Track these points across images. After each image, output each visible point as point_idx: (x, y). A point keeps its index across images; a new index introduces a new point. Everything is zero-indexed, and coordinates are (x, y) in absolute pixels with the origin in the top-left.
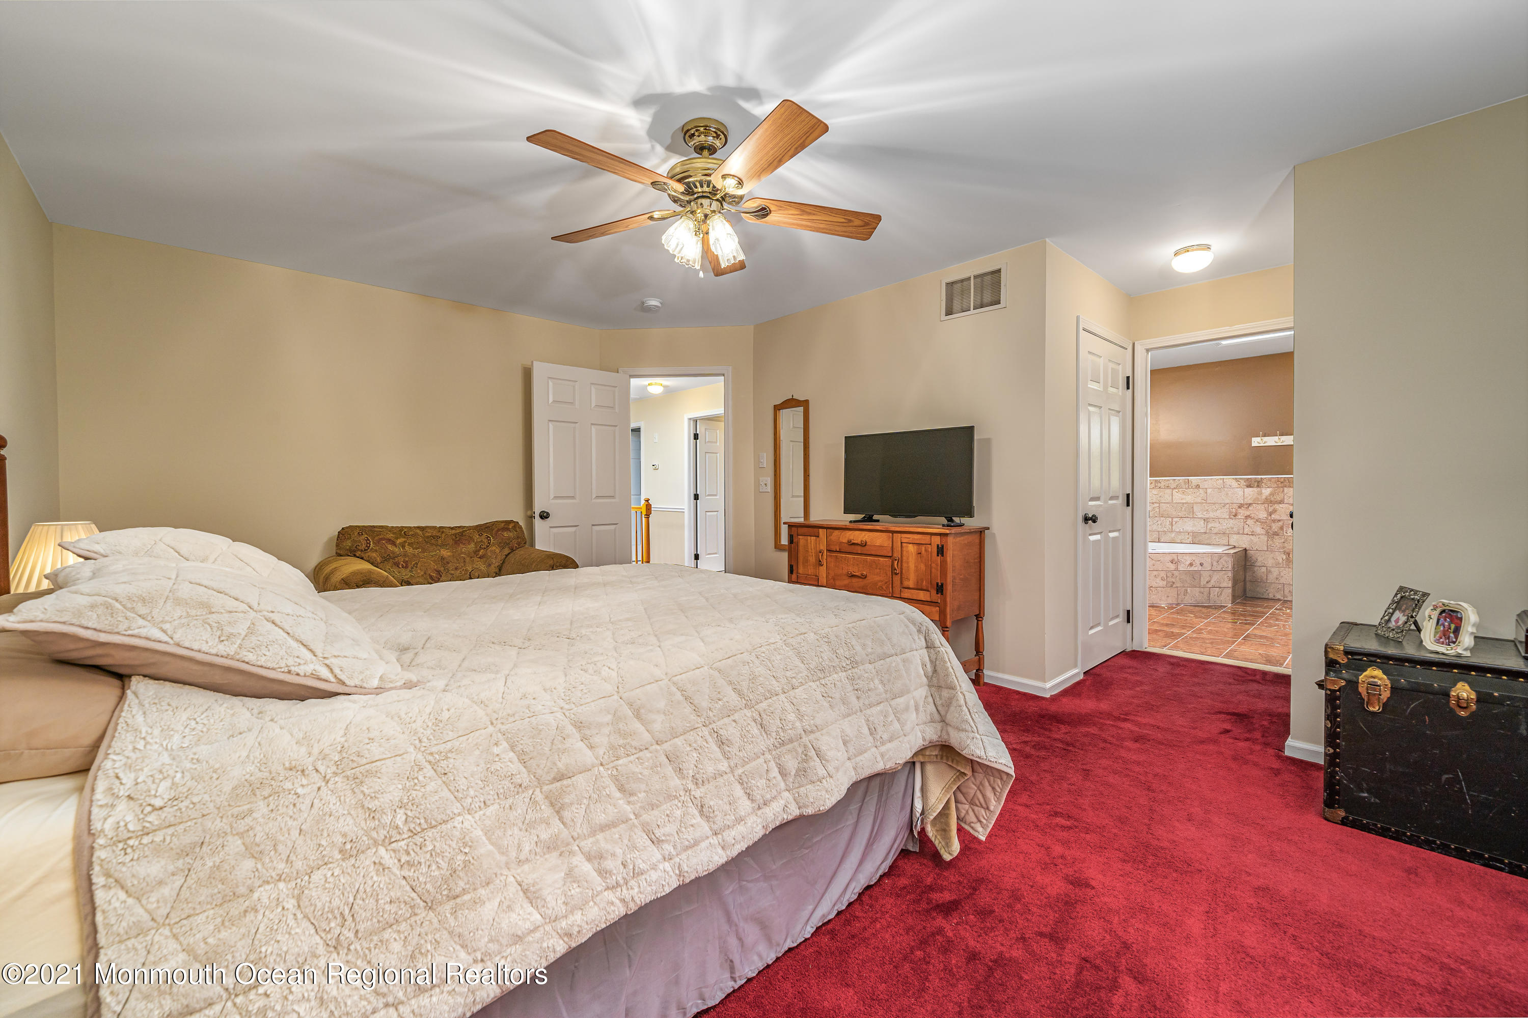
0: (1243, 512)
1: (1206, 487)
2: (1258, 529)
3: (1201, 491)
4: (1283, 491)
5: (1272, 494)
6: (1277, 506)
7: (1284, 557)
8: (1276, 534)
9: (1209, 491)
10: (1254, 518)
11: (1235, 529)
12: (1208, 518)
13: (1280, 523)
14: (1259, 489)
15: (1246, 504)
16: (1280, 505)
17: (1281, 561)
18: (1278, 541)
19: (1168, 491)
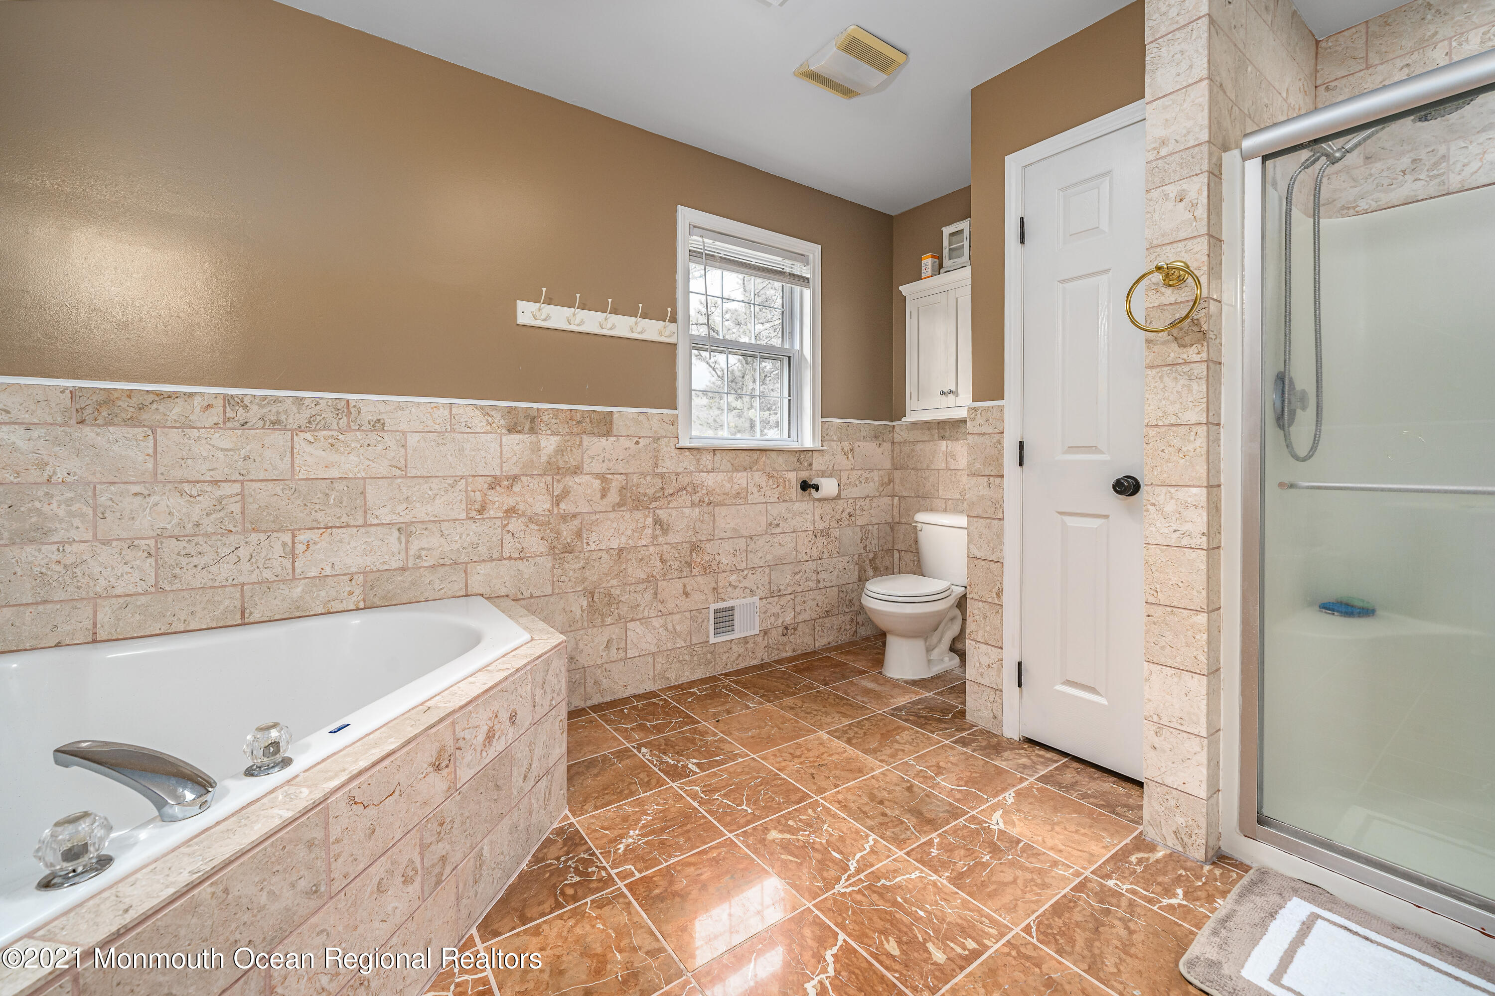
0: (500, 500)
1: (404, 426)
2: (535, 544)
3: (389, 440)
4: (581, 442)
5: (560, 451)
6: (569, 481)
7: (585, 603)
8: (568, 549)
9: (413, 440)
10: (523, 515)
11: (482, 549)
12: (409, 524)
13: (577, 522)
14: (533, 438)
15: (507, 478)
16: (577, 479)
17: (579, 612)
18: (573, 565)
19: (279, 438)
